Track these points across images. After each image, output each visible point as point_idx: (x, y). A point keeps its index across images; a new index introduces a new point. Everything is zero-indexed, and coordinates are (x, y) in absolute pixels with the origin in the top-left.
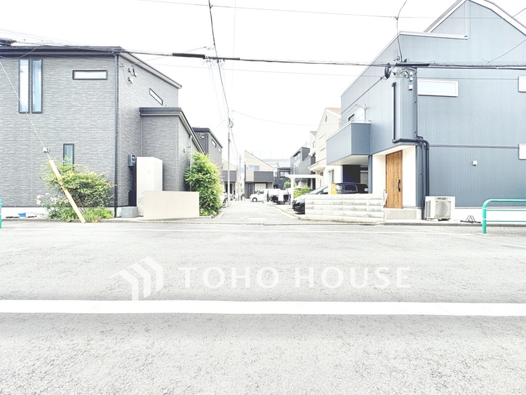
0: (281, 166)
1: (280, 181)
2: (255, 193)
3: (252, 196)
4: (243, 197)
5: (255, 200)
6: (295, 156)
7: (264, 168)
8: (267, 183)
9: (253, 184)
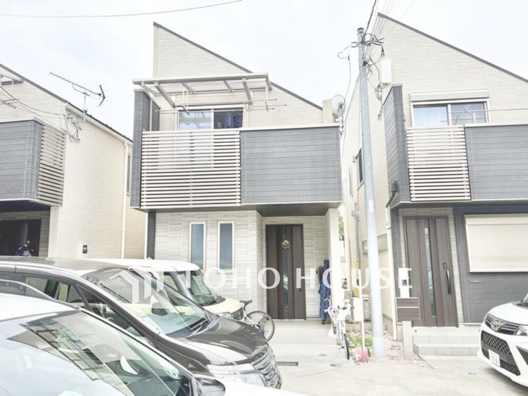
9: (446, 218)
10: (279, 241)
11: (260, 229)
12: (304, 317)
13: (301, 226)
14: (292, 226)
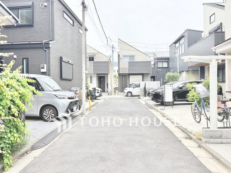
0: (159, 56)
1: (157, 72)
2: (130, 86)
3: (127, 90)
4: (117, 91)
5: (129, 94)
6: (175, 43)
7: (139, 58)
8: (143, 75)
9: (127, 75)
10: (101, 79)
11: (97, 77)
12: (105, 92)
13: (105, 76)
14: (103, 76)
